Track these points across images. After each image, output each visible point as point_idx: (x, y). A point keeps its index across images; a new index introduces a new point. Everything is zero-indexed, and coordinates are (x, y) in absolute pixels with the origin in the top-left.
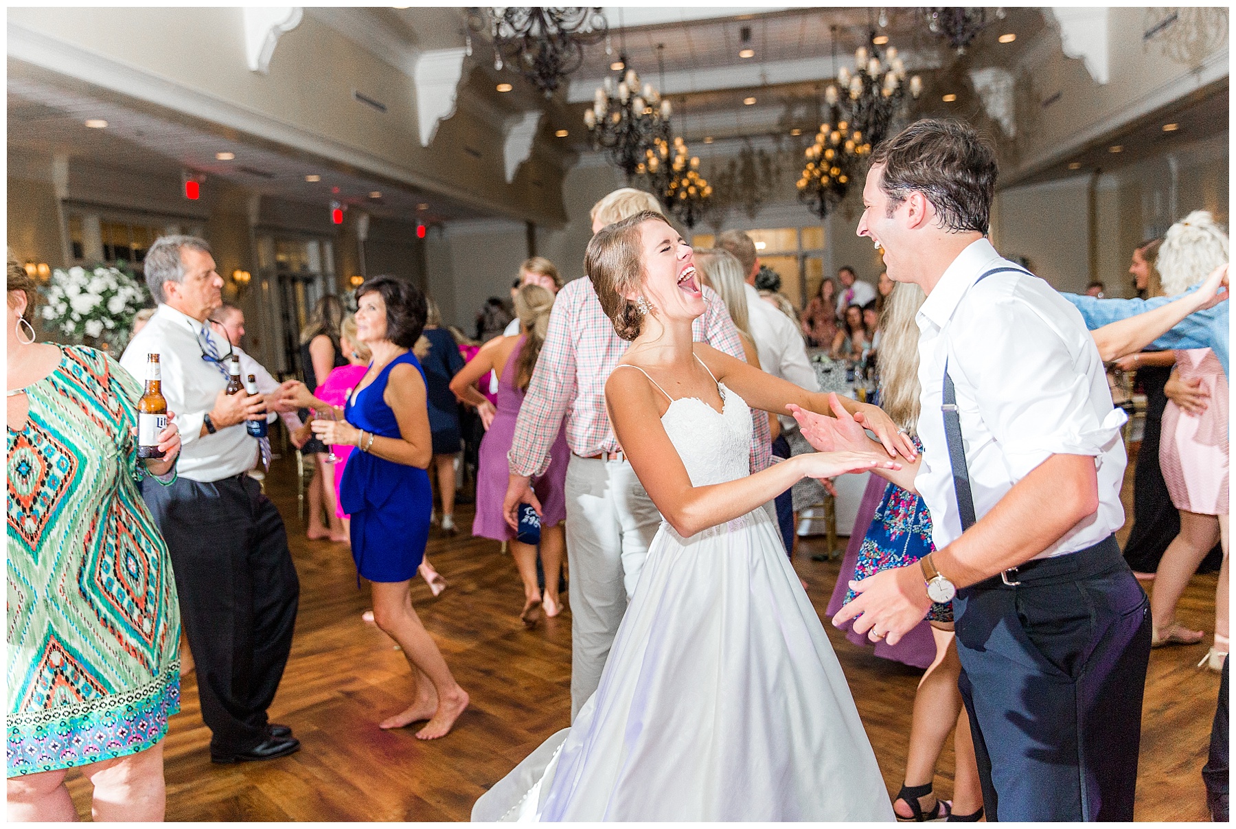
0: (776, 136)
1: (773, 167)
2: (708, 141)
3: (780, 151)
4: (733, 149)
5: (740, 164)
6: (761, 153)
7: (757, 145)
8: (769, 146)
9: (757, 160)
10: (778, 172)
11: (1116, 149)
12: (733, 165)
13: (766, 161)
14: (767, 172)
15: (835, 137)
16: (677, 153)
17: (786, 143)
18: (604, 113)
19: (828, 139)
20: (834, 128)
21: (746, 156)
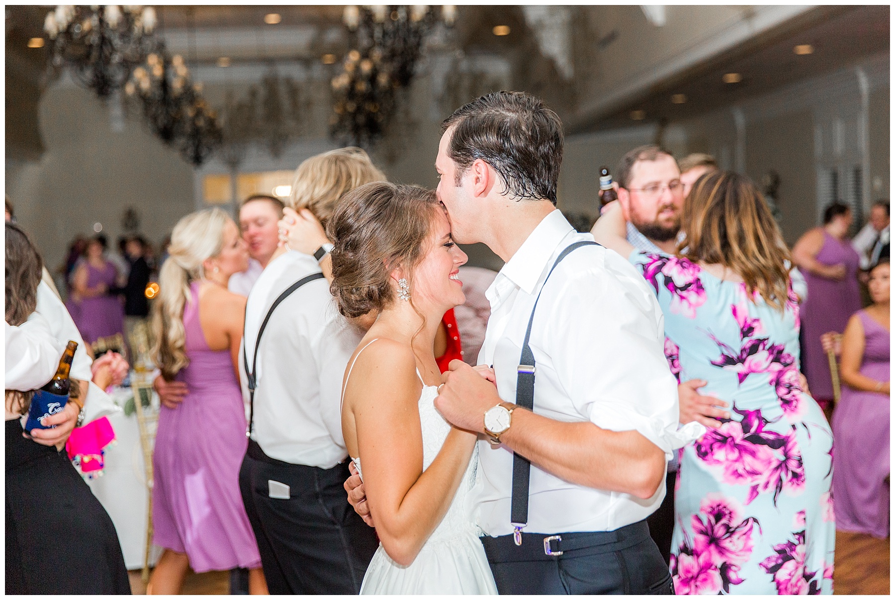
0: (306, 62)
1: (302, 98)
2: (223, 63)
3: (310, 81)
4: (254, 74)
5: (262, 92)
6: (289, 81)
7: (284, 71)
8: (296, 73)
9: (283, 90)
10: (309, 104)
11: (679, 99)
12: (253, 93)
13: (294, 91)
14: (295, 104)
15: (366, 67)
16: (175, 74)
17: (317, 71)
18: (70, 18)
19: (357, 68)
20: (365, 55)
21: (271, 83)
